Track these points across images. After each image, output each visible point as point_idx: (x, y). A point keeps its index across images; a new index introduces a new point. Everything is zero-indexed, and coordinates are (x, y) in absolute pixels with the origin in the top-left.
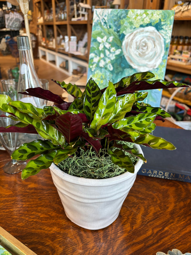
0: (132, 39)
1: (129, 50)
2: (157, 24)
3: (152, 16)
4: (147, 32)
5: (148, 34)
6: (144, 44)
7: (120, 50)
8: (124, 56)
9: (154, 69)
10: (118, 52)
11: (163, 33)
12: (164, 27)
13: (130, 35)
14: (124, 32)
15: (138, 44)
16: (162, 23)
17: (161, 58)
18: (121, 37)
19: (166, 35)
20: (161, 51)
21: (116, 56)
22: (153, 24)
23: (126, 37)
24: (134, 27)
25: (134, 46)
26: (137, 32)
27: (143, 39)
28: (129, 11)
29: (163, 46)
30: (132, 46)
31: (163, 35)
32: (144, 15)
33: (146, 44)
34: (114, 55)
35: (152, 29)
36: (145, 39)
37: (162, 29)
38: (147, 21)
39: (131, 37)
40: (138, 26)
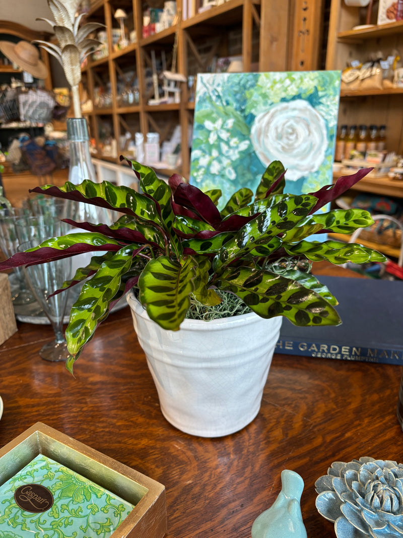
0: (269, 123)
1: (263, 141)
2: (311, 95)
3: (302, 82)
4: (294, 109)
5: (296, 113)
6: (290, 131)
7: (247, 142)
8: (254, 152)
9: (311, 173)
10: (244, 146)
11: (322, 110)
12: (323, 100)
13: (264, 116)
14: (253, 111)
15: (279, 130)
16: (320, 94)
17: (323, 153)
18: (248, 119)
19: (328, 113)
20: (322, 141)
21: (241, 153)
22: (303, 96)
23: (257, 119)
24: (269, 102)
25: (272, 134)
26: (276, 111)
27: (288, 122)
28: (260, 75)
29: (325, 132)
30: (269, 135)
31: (324, 114)
32: (288, 82)
33: (294, 131)
34: (236, 151)
35: (302, 104)
36: (292, 122)
37: (320, 103)
38: (293, 91)
39: (266, 119)
40: (277, 99)
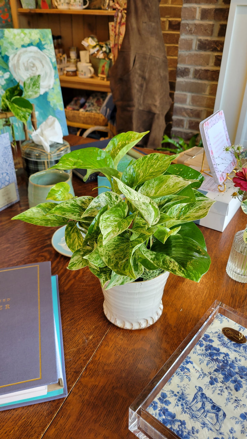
0: (18, 61)
1: (18, 72)
2: (38, 44)
3: (31, 35)
4: (31, 52)
5: (32, 54)
6: (32, 65)
7: (8, 73)
8: (14, 79)
9: (49, 89)
10: (7, 75)
11: (46, 52)
12: (45, 46)
13: (14, 56)
14: (6, 53)
15: (26, 65)
16: (43, 43)
17: (53, 77)
18: (5, 59)
19: (50, 54)
20: (51, 70)
21: (6, 80)
22: (34, 44)
23: (10, 58)
24: (15, 48)
25: (22, 67)
26: (21, 53)
27: (29, 60)
28: (4, 30)
29: (51, 65)
30: (20, 68)
31: (48, 55)
32: (22, 35)
33: (34, 66)
34: (3, 80)
35: (34, 49)
36: (31, 60)
37: (44, 48)
38: (27, 41)
39: (16, 58)
40: (19, 46)
